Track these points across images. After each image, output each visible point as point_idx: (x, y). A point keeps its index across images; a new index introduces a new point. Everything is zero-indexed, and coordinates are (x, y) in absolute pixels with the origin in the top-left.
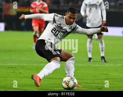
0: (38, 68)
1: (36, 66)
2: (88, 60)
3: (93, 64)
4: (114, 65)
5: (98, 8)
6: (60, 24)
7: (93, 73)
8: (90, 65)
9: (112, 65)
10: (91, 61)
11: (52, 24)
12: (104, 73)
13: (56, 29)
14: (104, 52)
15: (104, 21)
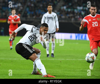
0: (12, 61)
1: (11, 60)
2: (46, 56)
3: (50, 59)
4: (64, 59)
5: (53, 20)
6: (36, 34)
7: (50, 65)
8: (48, 59)
9: (63, 59)
10: (49, 57)
11: (30, 33)
12: (58, 65)
13: (32, 36)
14: (54, 51)
15: (58, 28)
